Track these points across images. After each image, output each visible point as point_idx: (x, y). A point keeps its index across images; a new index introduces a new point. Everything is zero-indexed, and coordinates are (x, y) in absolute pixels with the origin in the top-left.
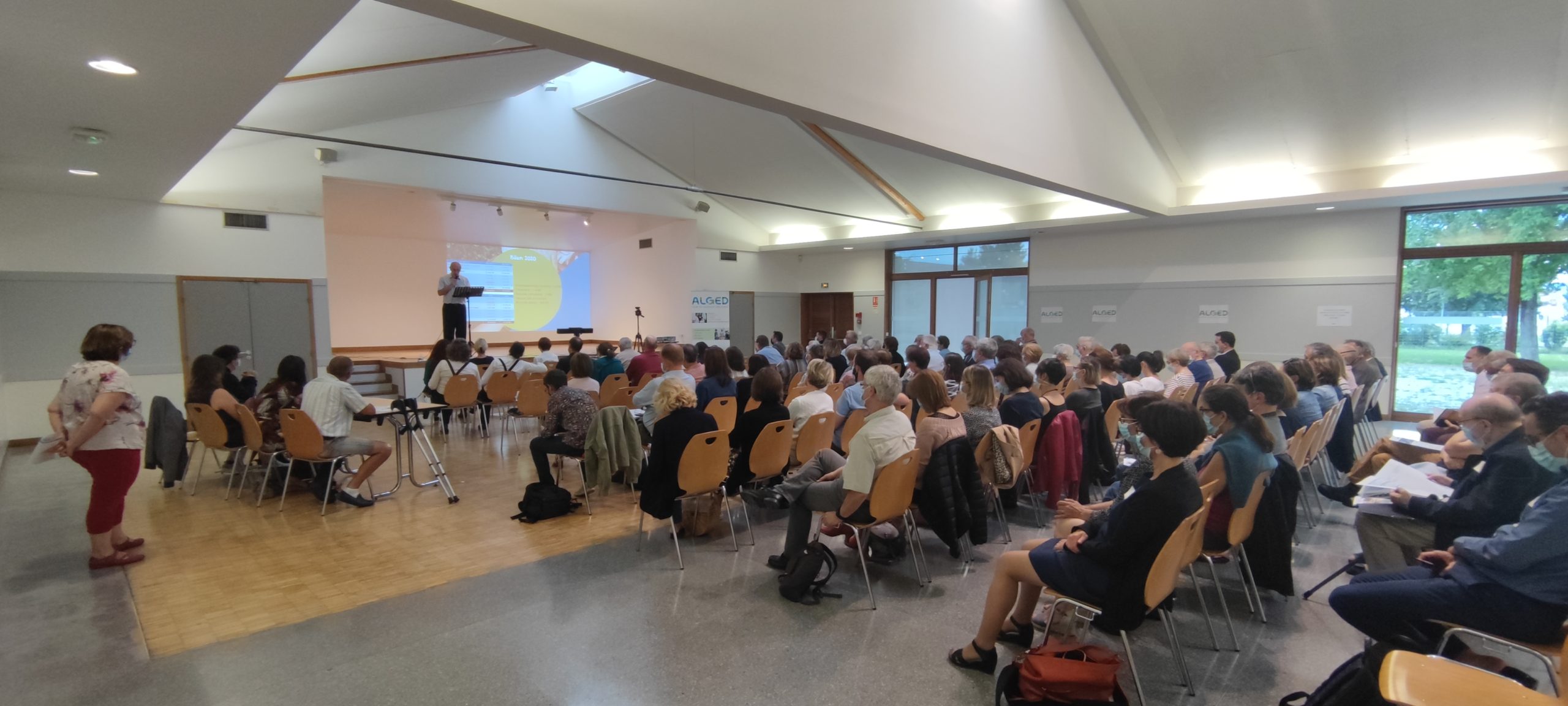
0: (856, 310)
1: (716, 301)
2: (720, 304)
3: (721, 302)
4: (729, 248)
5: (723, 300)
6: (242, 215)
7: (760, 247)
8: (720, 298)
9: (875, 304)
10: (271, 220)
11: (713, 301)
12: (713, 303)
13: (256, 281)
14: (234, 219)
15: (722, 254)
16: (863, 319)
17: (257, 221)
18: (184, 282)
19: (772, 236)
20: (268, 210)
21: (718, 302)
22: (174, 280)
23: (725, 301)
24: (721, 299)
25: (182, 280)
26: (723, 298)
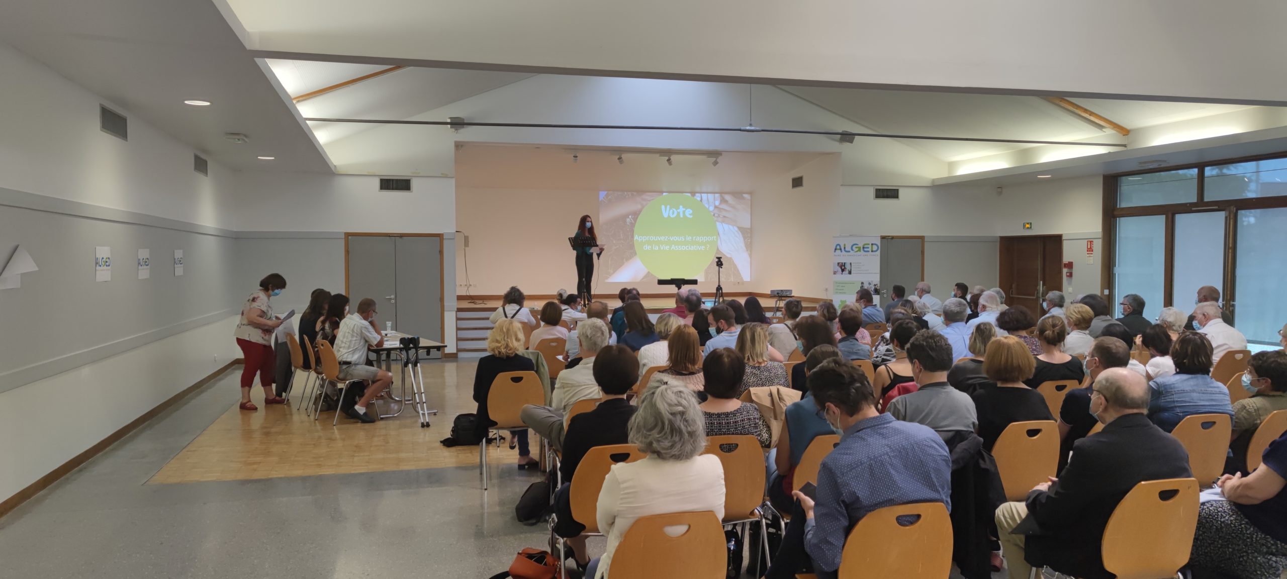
0: (1066, 259)
1: (863, 248)
2: (868, 251)
3: (870, 249)
4: (887, 183)
5: (872, 248)
6: (393, 180)
7: (934, 180)
8: (869, 244)
9: (1090, 250)
10: (414, 184)
11: (859, 248)
12: (859, 250)
13: (402, 236)
14: (387, 184)
15: (877, 190)
16: (1075, 270)
17: (403, 185)
18: (350, 237)
19: (952, 165)
20: (411, 175)
21: (865, 249)
22: (343, 236)
23: (875, 248)
24: (870, 246)
25: (348, 235)
26: (872, 244)
